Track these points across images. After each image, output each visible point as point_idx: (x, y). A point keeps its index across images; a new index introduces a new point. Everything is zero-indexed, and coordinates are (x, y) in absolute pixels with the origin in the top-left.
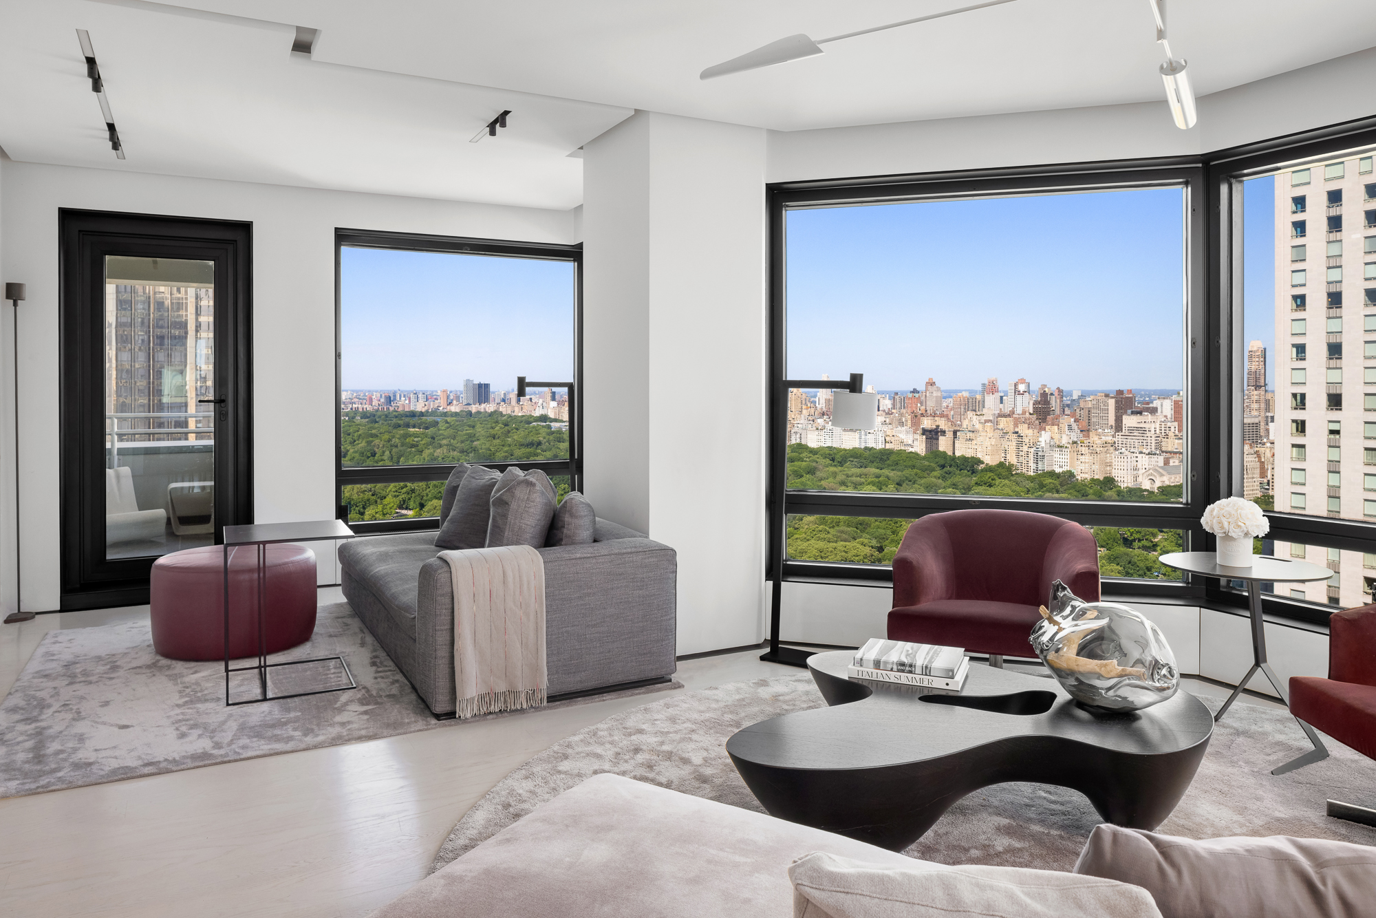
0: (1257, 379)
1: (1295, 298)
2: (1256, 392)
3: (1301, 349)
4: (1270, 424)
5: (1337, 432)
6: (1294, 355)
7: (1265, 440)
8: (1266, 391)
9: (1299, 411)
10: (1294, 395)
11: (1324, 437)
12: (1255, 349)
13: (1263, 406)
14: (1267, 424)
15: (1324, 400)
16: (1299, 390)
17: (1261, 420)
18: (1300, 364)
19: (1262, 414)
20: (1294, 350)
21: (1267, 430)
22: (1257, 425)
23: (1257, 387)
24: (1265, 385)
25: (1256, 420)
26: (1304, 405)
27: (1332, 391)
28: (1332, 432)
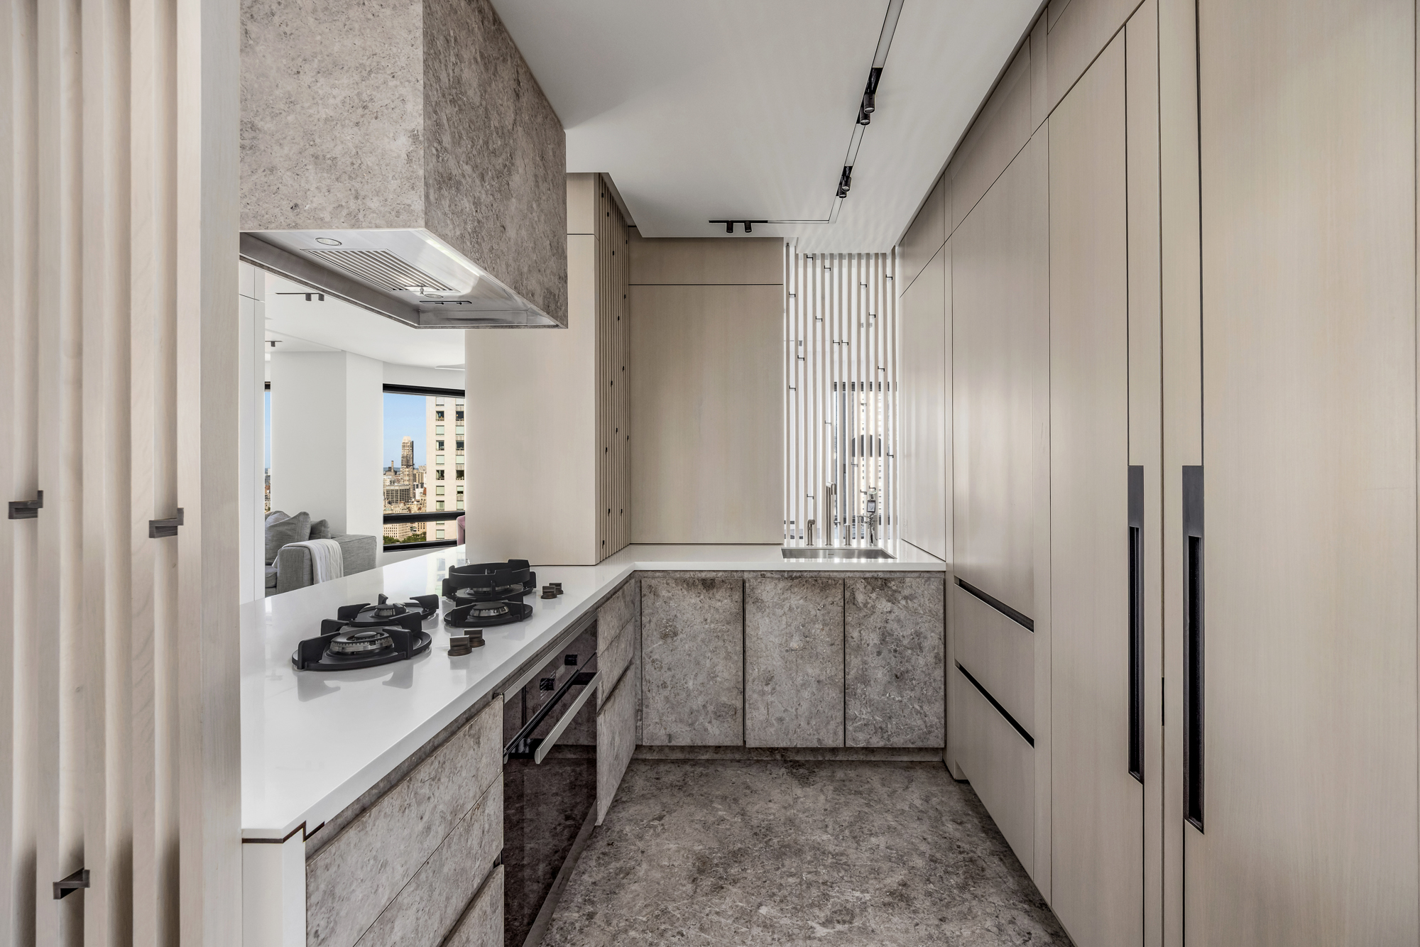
0: (408, 461)
1: (438, 412)
2: (407, 470)
3: (441, 444)
4: (416, 490)
5: (462, 492)
6: (438, 447)
7: (413, 500)
8: (414, 469)
9: (440, 481)
10: (438, 471)
11: (455, 495)
12: (406, 442)
13: (412, 478)
14: (414, 490)
15: (455, 474)
16: (440, 468)
17: (411, 487)
18: (441, 452)
19: (411, 483)
20: (438, 443)
21: (414, 493)
22: (408, 490)
23: (408, 466)
24: (413, 464)
25: (408, 487)
26: (443, 477)
27: (459, 469)
28: (459, 492)
